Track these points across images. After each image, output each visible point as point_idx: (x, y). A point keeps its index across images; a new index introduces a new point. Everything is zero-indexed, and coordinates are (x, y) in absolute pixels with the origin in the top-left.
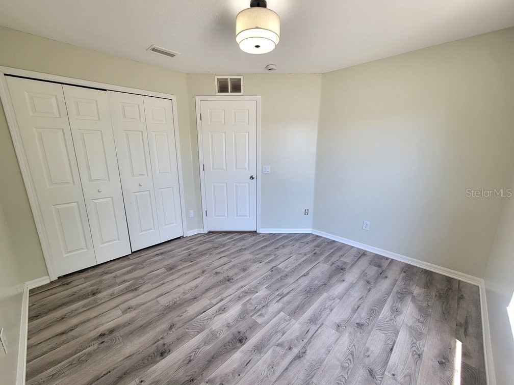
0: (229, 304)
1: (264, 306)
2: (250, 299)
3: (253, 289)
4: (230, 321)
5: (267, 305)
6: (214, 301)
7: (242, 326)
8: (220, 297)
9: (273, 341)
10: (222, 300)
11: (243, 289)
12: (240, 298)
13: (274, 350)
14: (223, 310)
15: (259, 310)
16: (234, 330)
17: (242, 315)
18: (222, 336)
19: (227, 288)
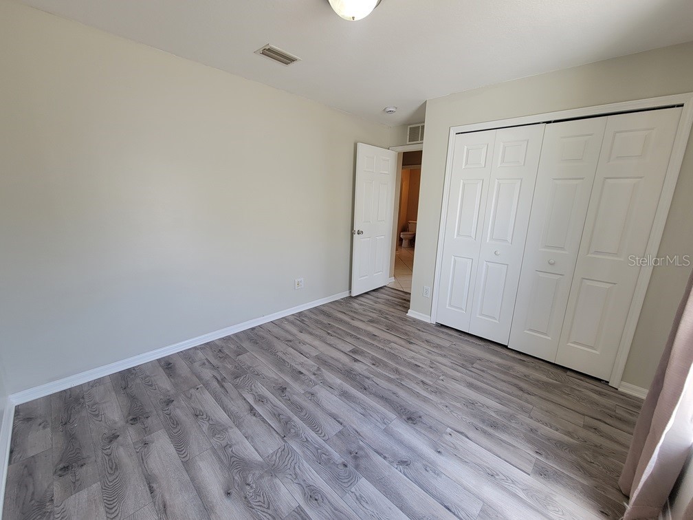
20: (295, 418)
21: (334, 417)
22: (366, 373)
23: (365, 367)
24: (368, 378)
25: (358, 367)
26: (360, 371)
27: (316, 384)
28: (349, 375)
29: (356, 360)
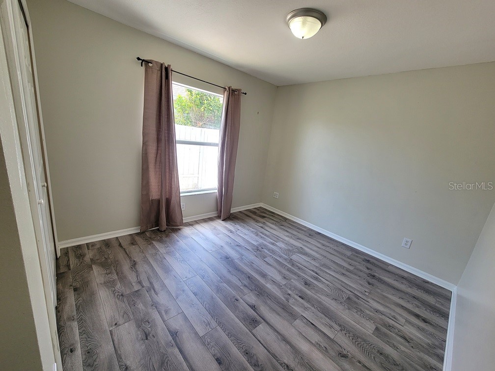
20: (290, 266)
21: (268, 264)
22: (246, 290)
23: (246, 297)
24: (245, 286)
25: (252, 298)
26: (251, 294)
27: (285, 285)
28: (260, 291)
29: (253, 307)
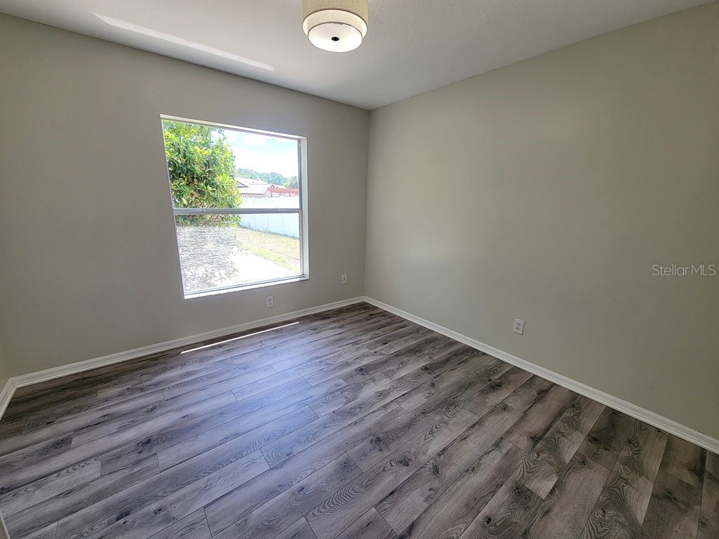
0: (375, 400)
1: (331, 394)
2: (346, 403)
3: (339, 417)
4: (373, 384)
5: (327, 394)
6: (394, 406)
7: (359, 378)
8: (389, 411)
9: (332, 367)
10: (385, 406)
11: (355, 419)
12: (360, 406)
13: (335, 361)
14: (382, 395)
15: (338, 390)
16: (368, 377)
17: (359, 387)
18: (379, 374)
19: (379, 424)
